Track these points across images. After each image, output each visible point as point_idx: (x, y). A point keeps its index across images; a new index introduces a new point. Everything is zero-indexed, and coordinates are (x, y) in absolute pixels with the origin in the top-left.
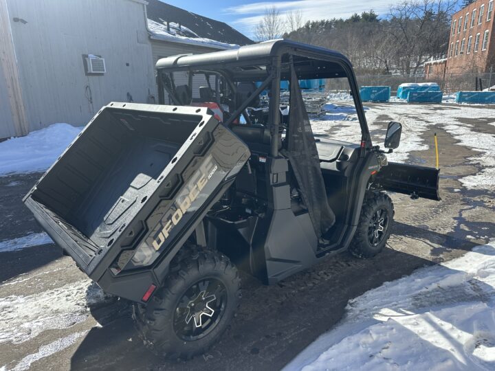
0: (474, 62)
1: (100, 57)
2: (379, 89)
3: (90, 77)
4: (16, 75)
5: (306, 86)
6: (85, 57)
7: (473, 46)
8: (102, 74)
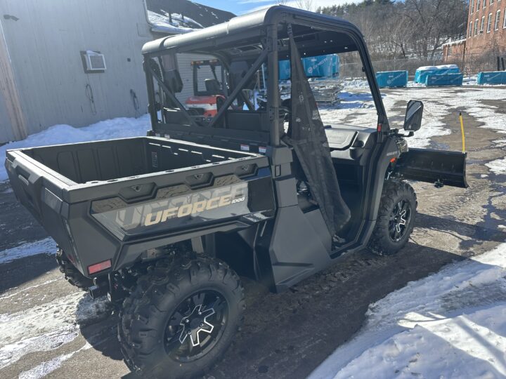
0: (495, 41)
1: (99, 52)
2: (396, 74)
3: (91, 75)
4: (11, 76)
5: (319, 75)
6: (83, 53)
7: (493, 24)
8: (103, 71)
